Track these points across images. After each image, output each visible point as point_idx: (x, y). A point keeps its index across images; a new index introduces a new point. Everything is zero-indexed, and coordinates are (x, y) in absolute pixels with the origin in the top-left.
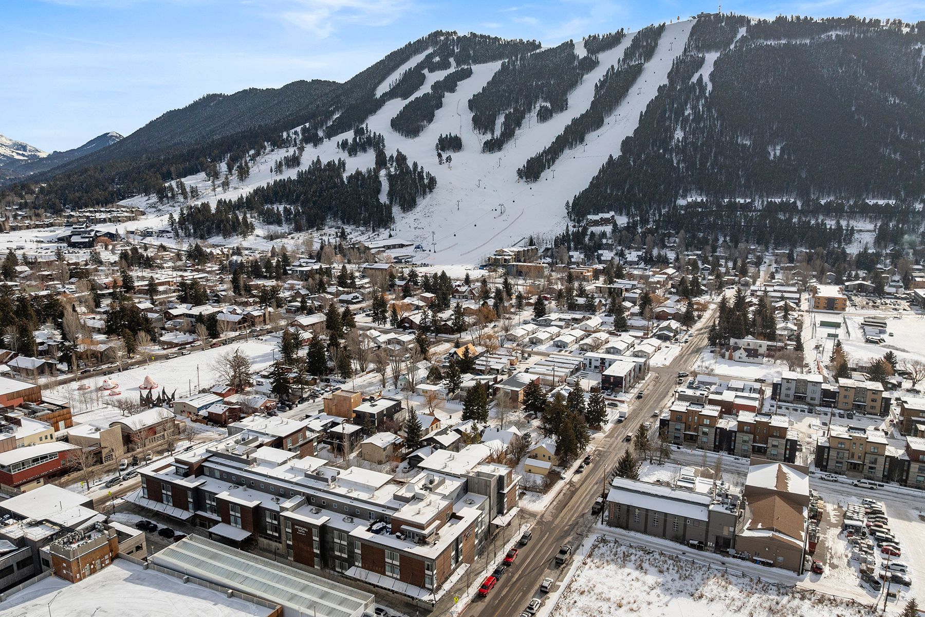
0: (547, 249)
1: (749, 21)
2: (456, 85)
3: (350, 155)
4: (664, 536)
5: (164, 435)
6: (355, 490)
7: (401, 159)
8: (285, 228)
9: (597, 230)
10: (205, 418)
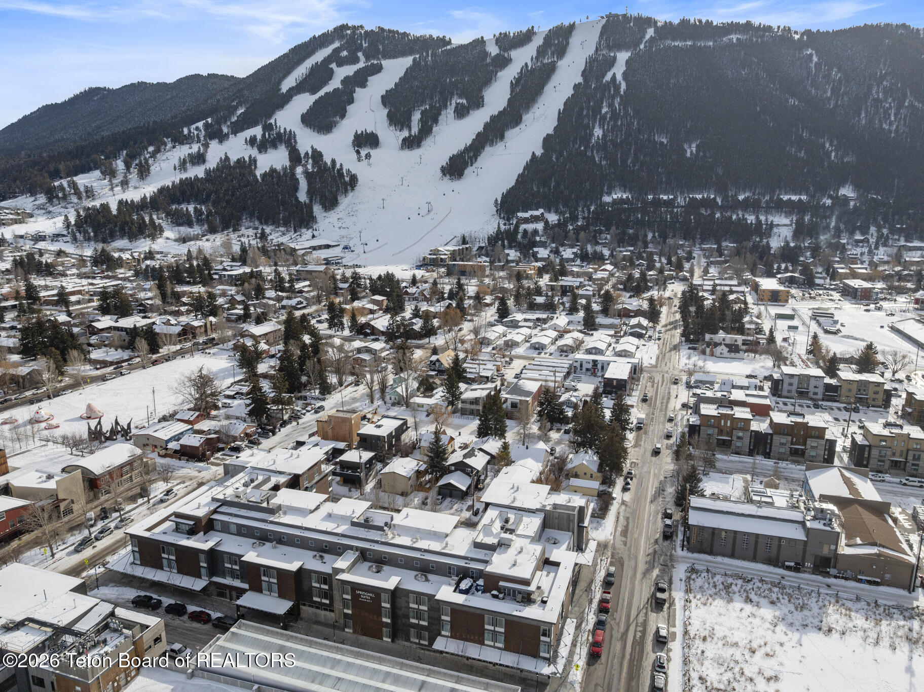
0: (481, 248)
1: (656, 22)
2: (367, 81)
3: (260, 152)
4: (754, 559)
5: (131, 477)
6: (421, 539)
7: (317, 156)
8: (196, 230)
9: (530, 227)
10: (176, 452)
